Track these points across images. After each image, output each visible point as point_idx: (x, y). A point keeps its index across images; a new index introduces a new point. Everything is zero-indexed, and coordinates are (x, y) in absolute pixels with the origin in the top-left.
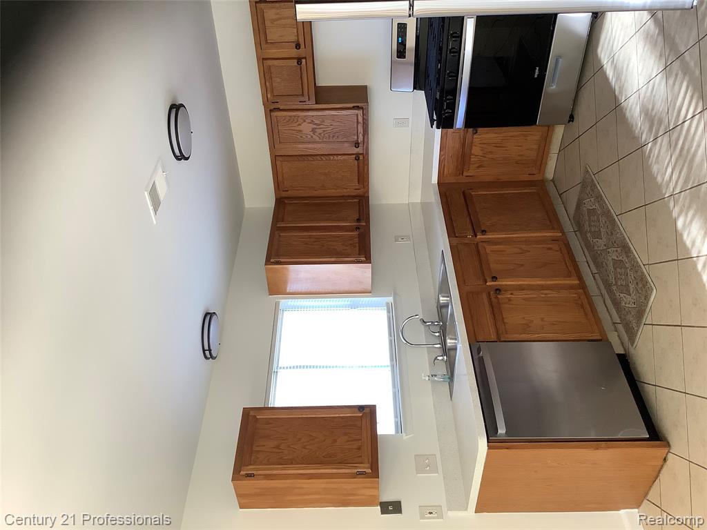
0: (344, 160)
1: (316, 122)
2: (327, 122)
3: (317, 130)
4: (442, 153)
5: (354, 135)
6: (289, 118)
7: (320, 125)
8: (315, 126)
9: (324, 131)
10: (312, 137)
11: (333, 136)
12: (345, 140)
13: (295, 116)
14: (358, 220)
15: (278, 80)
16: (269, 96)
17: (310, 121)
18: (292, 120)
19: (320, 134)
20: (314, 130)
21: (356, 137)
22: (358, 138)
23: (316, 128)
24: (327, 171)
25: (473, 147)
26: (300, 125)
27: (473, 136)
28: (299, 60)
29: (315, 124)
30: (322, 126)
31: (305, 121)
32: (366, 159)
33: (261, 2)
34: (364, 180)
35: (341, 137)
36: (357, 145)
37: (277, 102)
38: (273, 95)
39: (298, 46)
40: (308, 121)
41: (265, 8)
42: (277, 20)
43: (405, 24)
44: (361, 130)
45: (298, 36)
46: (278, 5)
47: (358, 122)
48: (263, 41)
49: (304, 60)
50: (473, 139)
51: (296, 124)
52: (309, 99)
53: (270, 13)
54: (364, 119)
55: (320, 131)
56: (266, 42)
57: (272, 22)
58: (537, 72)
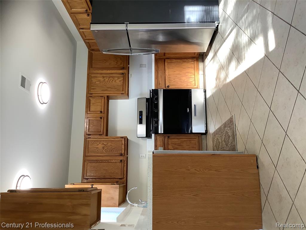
0: (115, 162)
1: (105, 144)
2: (109, 144)
3: (105, 148)
5: (120, 150)
6: (93, 142)
8: (104, 146)
9: (108, 148)
10: (102, 151)
11: (111, 151)
12: (116, 152)
13: (96, 141)
15: (92, 126)
16: (87, 132)
17: (102, 143)
18: (95, 143)
19: (106, 149)
20: (103, 148)
21: (121, 151)
22: (122, 151)
23: (104, 147)
24: (107, 168)
26: (98, 145)
28: (101, 118)
29: (104, 145)
30: (107, 146)
31: (100, 143)
32: (125, 162)
33: (90, 97)
34: (124, 174)
35: (115, 151)
36: (121, 155)
37: (90, 135)
38: (89, 131)
39: (101, 112)
40: (101, 143)
41: (91, 99)
42: (95, 103)
43: (142, 111)
44: (123, 147)
45: (101, 109)
46: (96, 98)
47: (122, 144)
48: (88, 110)
49: (103, 118)
50: (168, 141)
51: (96, 145)
52: (103, 134)
53: (93, 101)
54: (125, 143)
55: (106, 148)
56: (90, 111)
57: (93, 104)
58: (188, 110)
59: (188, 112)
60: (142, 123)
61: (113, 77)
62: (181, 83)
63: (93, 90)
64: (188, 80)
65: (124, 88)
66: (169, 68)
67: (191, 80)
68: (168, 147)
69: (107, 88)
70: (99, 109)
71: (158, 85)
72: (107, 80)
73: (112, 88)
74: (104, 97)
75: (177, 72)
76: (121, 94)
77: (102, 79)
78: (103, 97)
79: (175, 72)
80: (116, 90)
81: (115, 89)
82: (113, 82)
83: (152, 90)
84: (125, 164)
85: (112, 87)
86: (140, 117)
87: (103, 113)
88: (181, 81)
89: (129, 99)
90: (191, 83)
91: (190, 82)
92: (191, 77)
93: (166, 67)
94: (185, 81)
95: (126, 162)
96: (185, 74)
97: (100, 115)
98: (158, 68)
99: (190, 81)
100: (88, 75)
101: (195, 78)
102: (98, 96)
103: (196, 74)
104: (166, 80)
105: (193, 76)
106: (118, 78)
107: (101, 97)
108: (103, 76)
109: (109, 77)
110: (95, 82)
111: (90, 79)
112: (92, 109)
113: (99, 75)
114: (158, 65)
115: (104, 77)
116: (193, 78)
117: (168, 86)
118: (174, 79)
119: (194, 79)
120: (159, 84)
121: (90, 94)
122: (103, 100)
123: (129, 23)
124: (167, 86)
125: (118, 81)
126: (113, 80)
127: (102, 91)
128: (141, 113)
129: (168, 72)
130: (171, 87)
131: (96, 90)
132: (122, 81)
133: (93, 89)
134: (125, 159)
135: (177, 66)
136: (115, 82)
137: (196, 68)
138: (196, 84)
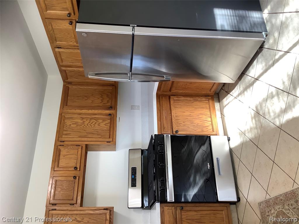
1: (79, 219)
6: (60, 216)
13: (65, 214)
16: (51, 200)
25: (183, 222)
30: (82, 223)
33: (60, 146)
37: (55, 204)
38: (54, 199)
39: (76, 168)
40: (73, 218)
41: (62, 148)
42: (67, 155)
43: (135, 168)
45: (76, 164)
46: (69, 147)
47: (106, 220)
48: (56, 166)
49: (78, 177)
50: (181, 215)
52: (76, 203)
53: (64, 151)
54: (110, 218)
56: (58, 166)
57: (64, 156)
58: (209, 166)
59: (209, 168)
60: (136, 186)
61: (96, 119)
62: (193, 128)
63: (66, 136)
64: (202, 124)
65: (111, 133)
66: (176, 107)
67: (206, 124)
69: (87, 133)
70: (72, 163)
71: (162, 129)
72: (87, 122)
73: (93, 134)
74: (82, 147)
75: (187, 113)
76: (107, 142)
77: (80, 121)
78: (80, 146)
79: (184, 112)
80: (100, 136)
81: (98, 135)
82: (96, 125)
83: (155, 135)
85: (93, 132)
86: (133, 176)
87: (79, 170)
88: (193, 124)
89: (115, 151)
90: (207, 129)
91: (206, 126)
92: (206, 120)
93: (172, 106)
94: (199, 125)
96: (198, 116)
97: (74, 173)
98: (161, 107)
100: (60, 114)
101: (212, 121)
102: (72, 145)
103: (213, 116)
104: (174, 124)
105: (210, 119)
106: (104, 120)
107: (76, 146)
108: (81, 117)
109: (91, 119)
110: (70, 125)
111: (62, 121)
112: (61, 164)
113: (76, 116)
114: (161, 103)
115: (83, 118)
116: (209, 121)
117: (177, 132)
118: (184, 122)
119: (211, 123)
120: (164, 128)
121: (61, 142)
122: (80, 150)
123: (137, 26)
124: (174, 130)
125: (102, 125)
126: (95, 123)
127: (80, 137)
128: (134, 171)
129: (174, 113)
130: (181, 133)
131: (70, 137)
132: (109, 125)
133: (66, 134)
135: (187, 105)
136: (99, 125)
137: (211, 108)
138: (215, 130)
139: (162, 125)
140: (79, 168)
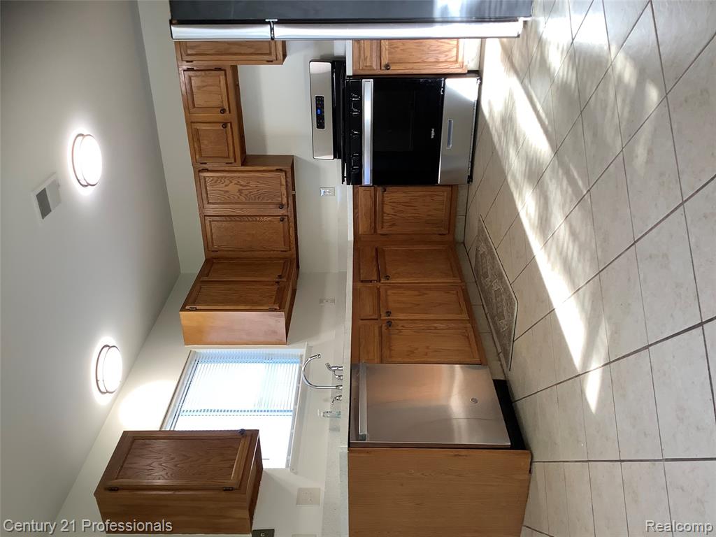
0: (270, 221)
1: (243, 183)
2: (253, 184)
3: (243, 191)
4: (356, 211)
5: (279, 197)
6: (215, 179)
7: (246, 186)
8: (241, 187)
9: (250, 193)
10: (239, 198)
11: (259, 198)
12: (270, 201)
13: (222, 177)
14: (280, 277)
15: (206, 142)
16: (197, 157)
17: (236, 182)
18: (219, 181)
19: (246, 195)
20: (240, 191)
21: (280, 199)
22: (282, 199)
23: (242, 189)
24: (254, 232)
25: (385, 205)
26: (226, 186)
27: (383, 194)
28: (225, 125)
29: (241, 185)
30: (248, 188)
31: (231, 182)
32: (291, 221)
33: (188, 70)
34: (290, 242)
35: (266, 198)
36: (281, 206)
37: (206, 164)
38: (201, 156)
39: (223, 111)
40: (234, 182)
42: (204, 87)
43: (322, 97)
44: (284, 192)
45: (222, 102)
46: (204, 73)
47: (281, 185)
48: (191, 105)
49: (229, 124)
50: (383, 197)
51: (223, 185)
52: (235, 161)
53: (196, 80)
54: (286, 182)
55: (246, 192)
56: (194, 106)
57: (199, 88)
58: (433, 133)
59: (432, 137)
60: (323, 129)
63: (193, 51)
64: (439, 46)
65: (273, 45)
67: (446, 47)
68: (383, 209)
70: (216, 101)
71: (361, 61)
73: (241, 45)
76: (267, 61)
78: (220, 70)
80: (252, 51)
84: (292, 224)
85: (240, 43)
86: (319, 111)
87: (228, 112)
90: (447, 56)
91: (445, 52)
94: (433, 48)
95: (292, 219)
97: (222, 117)
99: (445, 49)
104: (383, 48)
107: (216, 69)
112: (198, 103)
117: (387, 67)
118: (403, 44)
120: (365, 58)
121: (187, 61)
122: (222, 78)
124: (384, 64)
127: (218, 52)
128: (319, 102)
133: (193, 48)
134: (291, 214)
138: (460, 60)
139: (362, 52)
140: (227, 109)
